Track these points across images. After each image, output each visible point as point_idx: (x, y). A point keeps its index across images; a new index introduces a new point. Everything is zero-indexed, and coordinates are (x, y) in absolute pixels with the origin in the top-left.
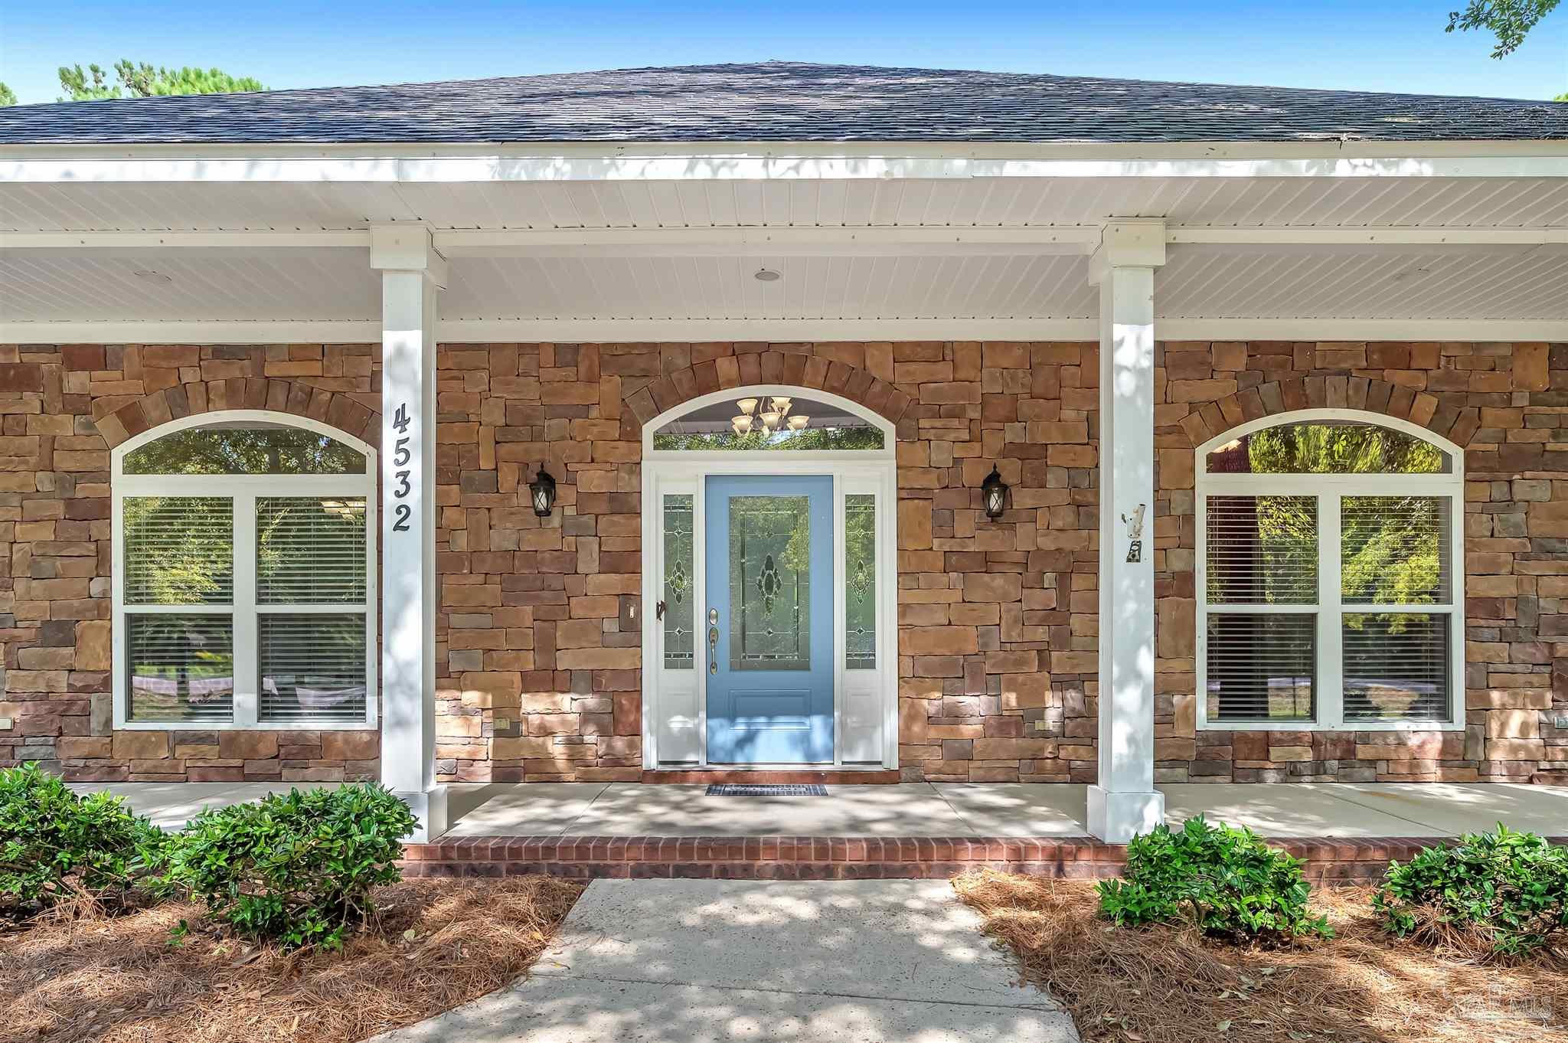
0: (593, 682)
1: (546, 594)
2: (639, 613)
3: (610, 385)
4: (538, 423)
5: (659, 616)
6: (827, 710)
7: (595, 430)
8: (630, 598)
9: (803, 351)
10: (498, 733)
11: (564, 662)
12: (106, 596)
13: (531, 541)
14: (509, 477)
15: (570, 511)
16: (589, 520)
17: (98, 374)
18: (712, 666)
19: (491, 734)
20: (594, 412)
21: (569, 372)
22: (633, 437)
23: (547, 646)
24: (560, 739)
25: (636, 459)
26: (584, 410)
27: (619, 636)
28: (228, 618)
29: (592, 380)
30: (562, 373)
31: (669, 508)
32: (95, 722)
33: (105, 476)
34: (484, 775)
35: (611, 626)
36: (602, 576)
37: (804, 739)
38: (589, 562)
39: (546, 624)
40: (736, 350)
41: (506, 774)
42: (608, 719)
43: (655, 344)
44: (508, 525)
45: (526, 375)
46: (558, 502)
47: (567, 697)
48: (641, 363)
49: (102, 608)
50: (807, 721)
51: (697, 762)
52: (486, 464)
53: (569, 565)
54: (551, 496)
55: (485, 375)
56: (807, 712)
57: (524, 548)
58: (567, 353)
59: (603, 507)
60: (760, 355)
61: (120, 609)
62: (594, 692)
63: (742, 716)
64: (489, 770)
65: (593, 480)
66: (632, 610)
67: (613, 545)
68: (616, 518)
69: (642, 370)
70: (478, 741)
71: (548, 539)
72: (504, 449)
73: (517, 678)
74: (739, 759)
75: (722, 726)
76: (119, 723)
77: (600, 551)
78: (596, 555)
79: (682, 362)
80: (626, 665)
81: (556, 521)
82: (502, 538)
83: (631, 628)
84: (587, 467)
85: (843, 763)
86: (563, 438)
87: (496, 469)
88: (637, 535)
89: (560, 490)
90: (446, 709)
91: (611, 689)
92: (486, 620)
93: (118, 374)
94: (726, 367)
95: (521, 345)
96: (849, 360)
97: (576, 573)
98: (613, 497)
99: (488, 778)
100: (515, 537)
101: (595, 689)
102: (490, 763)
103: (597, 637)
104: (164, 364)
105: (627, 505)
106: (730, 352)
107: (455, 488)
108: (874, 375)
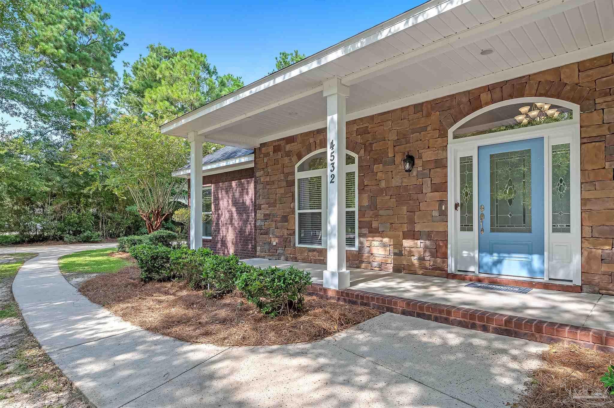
0: (428, 236)
1: (411, 202)
2: (446, 208)
3: (435, 116)
4: (408, 136)
5: (456, 209)
6: (541, 253)
7: (429, 135)
8: (443, 202)
9: (524, 80)
10: (395, 254)
11: (418, 228)
12: (294, 208)
13: (406, 182)
14: (399, 159)
15: (420, 169)
16: (427, 171)
17: (293, 144)
18: (481, 230)
19: (393, 255)
20: (429, 128)
21: (419, 115)
22: (445, 135)
23: (412, 222)
24: (416, 258)
25: (445, 144)
26: (424, 129)
27: (438, 218)
28: (320, 213)
29: (428, 115)
30: (416, 116)
31: (462, 163)
32: (292, 244)
33: (293, 174)
34: (390, 268)
35: (436, 213)
36: (432, 193)
37: (529, 265)
38: (427, 189)
39: (412, 213)
40: (489, 89)
41: (398, 270)
42: (434, 250)
43: (453, 95)
44: (398, 177)
45: (405, 119)
46: (415, 166)
47: (419, 242)
48: (447, 104)
49: (293, 212)
50: (530, 257)
51: (474, 272)
52: (391, 155)
53: (420, 189)
54: (413, 164)
55: (390, 122)
56: (531, 253)
57: (404, 184)
58: (419, 107)
59: (432, 165)
60: (502, 88)
61: (297, 211)
62: (429, 240)
63: (495, 252)
64: (392, 268)
65: (428, 155)
66: (443, 207)
67: (436, 181)
68: (438, 170)
69: (448, 107)
70: (388, 256)
71: (412, 181)
72: (396, 148)
73: (401, 234)
74: (495, 271)
75: (486, 256)
76: (297, 245)
77: (431, 183)
78: (429, 185)
79: (465, 100)
80: (441, 229)
81: (414, 173)
82: (396, 182)
83: (444, 214)
84: (425, 151)
85: (550, 279)
86: (417, 141)
87: (394, 156)
88: (446, 176)
89: (416, 161)
90: (378, 244)
91: (436, 239)
92: (390, 212)
93: (296, 143)
94: (484, 97)
95: (402, 108)
96: (550, 78)
97: (422, 193)
98: (436, 161)
99: (391, 270)
100: (400, 181)
101: (429, 239)
102: (392, 265)
103: (430, 218)
104: (306, 138)
105: (442, 164)
106: (487, 89)
107: (381, 165)
108: (565, 82)
